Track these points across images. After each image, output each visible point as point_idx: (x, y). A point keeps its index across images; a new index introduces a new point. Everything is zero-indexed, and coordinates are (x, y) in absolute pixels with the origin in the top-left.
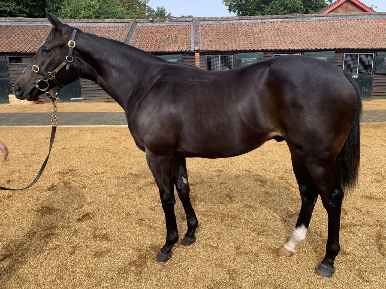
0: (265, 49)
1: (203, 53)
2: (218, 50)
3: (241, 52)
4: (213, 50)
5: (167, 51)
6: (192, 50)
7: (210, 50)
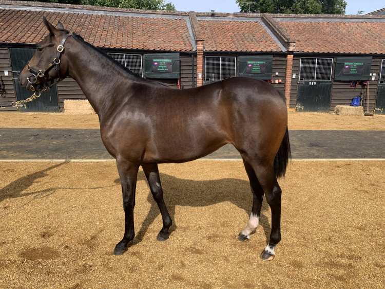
0: (373, 52)
1: (297, 55)
2: (316, 51)
3: (344, 55)
4: (310, 51)
5: (253, 50)
6: (284, 50)
7: (305, 51)
